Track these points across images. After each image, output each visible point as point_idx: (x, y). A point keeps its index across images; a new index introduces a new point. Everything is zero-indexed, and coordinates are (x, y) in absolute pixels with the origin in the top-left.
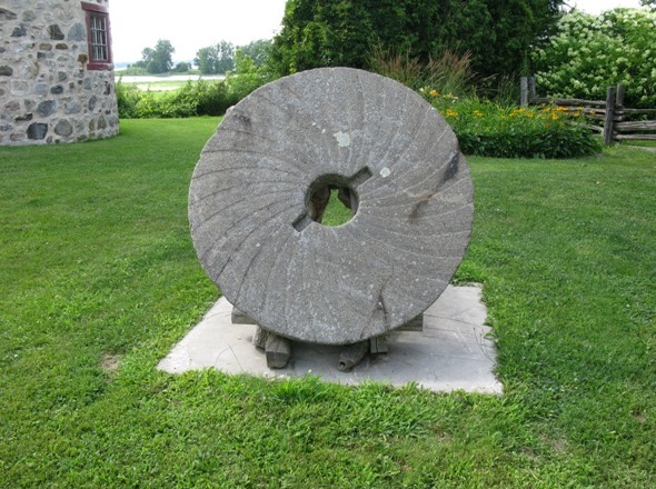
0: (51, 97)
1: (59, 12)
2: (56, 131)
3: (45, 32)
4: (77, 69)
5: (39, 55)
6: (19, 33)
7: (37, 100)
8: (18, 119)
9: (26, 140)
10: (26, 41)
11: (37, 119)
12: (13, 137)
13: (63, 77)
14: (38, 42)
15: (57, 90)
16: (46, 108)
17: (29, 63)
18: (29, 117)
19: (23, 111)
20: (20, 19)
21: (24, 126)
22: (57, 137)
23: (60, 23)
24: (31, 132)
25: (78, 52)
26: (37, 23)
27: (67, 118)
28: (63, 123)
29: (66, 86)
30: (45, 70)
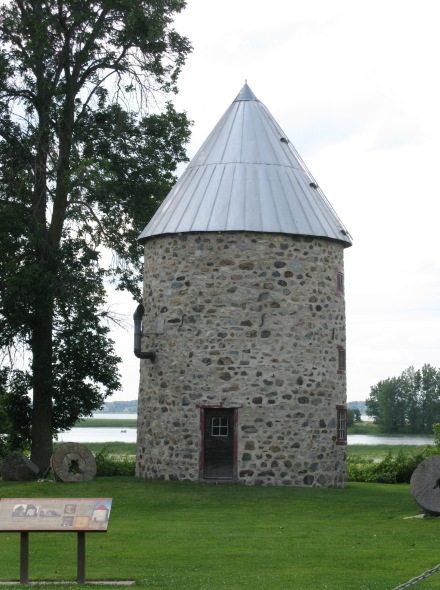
0: (317, 461)
1: (325, 412)
2: (318, 481)
3: (317, 424)
4: (330, 445)
5: (314, 437)
6: (305, 425)
7: (310, 462)
8: (300, 473)
9: (302, 485)
10: (308, 429)
11: (309, 473)
12: (297, 482)
13: (324, 449)
14: (314, 429)
15: (321, 457)
16: (314, 467)
17: (308, 441)
18: (305, 471)
19: (303, 468)
20: (306, 418)
21: (302, 477)
22: (318, 484)
23: (325, 418)
24: (306, 480)
25: (332, 435)
26: (314, 419)
27: (324, 473)
28: (322, 476)
29: (325, 454)
30: (315, 445)
